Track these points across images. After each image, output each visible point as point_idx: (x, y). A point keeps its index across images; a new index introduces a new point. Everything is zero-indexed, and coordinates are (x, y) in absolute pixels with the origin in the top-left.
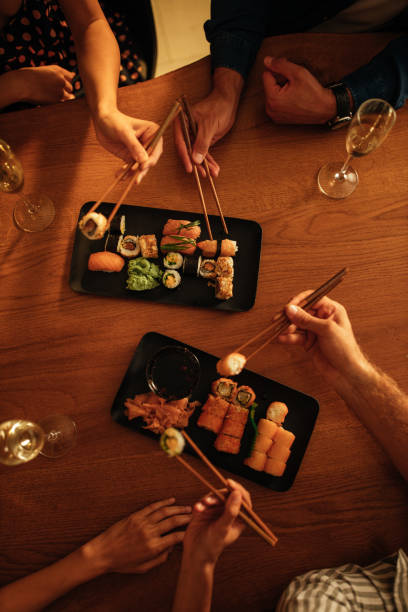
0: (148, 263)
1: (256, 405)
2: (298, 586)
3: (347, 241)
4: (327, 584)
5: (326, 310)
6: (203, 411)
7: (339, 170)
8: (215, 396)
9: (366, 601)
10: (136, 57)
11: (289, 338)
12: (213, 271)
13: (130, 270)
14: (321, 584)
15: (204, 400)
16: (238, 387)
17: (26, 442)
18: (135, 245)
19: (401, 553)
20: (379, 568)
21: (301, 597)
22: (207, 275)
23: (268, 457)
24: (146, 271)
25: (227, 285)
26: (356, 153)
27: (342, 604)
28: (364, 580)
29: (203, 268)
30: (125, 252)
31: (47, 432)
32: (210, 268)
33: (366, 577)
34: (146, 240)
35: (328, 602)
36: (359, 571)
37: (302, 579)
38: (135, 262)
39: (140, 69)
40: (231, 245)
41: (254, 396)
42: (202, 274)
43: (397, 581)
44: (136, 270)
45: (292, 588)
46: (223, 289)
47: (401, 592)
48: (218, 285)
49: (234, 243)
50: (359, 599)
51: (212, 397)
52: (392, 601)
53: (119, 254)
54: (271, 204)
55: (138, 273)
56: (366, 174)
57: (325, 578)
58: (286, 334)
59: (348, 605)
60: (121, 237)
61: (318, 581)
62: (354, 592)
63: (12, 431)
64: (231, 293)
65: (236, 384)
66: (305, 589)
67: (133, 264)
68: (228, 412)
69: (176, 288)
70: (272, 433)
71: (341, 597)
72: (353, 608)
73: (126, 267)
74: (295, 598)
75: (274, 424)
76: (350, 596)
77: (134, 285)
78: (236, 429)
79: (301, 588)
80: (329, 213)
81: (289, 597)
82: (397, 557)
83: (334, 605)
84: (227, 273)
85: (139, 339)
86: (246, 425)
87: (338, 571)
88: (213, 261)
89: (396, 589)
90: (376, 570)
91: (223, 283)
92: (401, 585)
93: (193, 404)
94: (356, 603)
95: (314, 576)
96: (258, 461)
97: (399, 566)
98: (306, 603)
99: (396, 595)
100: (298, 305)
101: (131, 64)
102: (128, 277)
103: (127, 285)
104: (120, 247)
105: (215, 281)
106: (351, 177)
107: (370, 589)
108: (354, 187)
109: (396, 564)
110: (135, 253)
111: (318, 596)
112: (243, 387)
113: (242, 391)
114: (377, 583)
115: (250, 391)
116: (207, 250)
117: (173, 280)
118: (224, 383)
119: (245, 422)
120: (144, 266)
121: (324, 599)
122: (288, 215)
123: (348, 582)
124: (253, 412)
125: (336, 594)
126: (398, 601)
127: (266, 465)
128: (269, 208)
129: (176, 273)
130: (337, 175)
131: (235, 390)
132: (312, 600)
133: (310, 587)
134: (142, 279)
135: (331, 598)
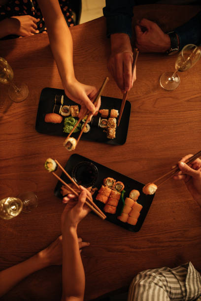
0: (74, 120)
1: (124, 191)
2: (141, 277)
3: (173, 112)
4: (155, 277)
5: (198, 165)
6: (99, 193)
7: (171, 77)
8: (105, 186)
9: (172, 285)
10: (70, 10)
11: (178, 177)
12: (106, 125)
13: (65, 123)
14: (152, 277)
15: (100, 188)
16: (116, 182)
17: (13, 207)
18: (68, 110)
19: (190, 264)
20: (180, 270)
21: (142, 283)
22: (103, 126)
23: (129, 216)
24: (73, 123)
25: (113, 132)
26: (180, 70)
27: (161, 287)
28: (172, 276)
29: (101, 123)
30: (63, 114)
31: (23, 201)
32: (105, 123)
33: (173, 274)
34: (74, 108)
35: (154, 286)
36: (170, 271)
37: (143, 273)
38: (68, 119)
39: (72, 17)
40: (115, 112)
41: (124, 186)
42: (101, 126)
43: (188, 277)
44: (68, 123)
45: (138, 278)
46: (111, 134)
47: (189, 282)
48: (109, 132)
49: (117, 111)
50: (169, 284)
51: (103, 187)
52: (185, 286)
53: (60, 115)
54: (136, 92)
55: (69, 124)
56: (184, 79)
57: (154, 274)
58: (177, 176)
59: (164, 287)
60: (61, 106)
61: (150, 275)
62: (167, 281)
63: (6, 203)
64: (115, 136)
65: (115, 181)
66: (144, 279)
67: (67, 120)
68: (111, 194)
69: (88, 133)
70: (132, 205)
71: (161, 284)
72: (166, 289)
73: (63, 121)
74: (139, 283)
75: (133, 201)
76: (165, 283)
77: (67, 130)
78: (114, 203)
79: (142, 278)
80: (165, 97)
81: (136, 282)
82: (188, 265)
83: (157, 287)
84: (113, 126)
85: (68, 157)
86: (119, 200)
87: (160, 270)
88: (106, 120)
89: (187, 280)
90: (178, 270)
91: (111, 131)
92: (189, 278)
93: (94, 189)
94: (168, 286)
95: (149, 273)
96: (124, 218)
97: (189, 270)
98: (144, 286)
99: (187, 283)
100: (185, 162)
101: (68, 14)
102: (64, 126)
103: (64, 130)
104: (61, 111)
105: (107, 130)
106: (176, 79)
107: (174, 280)
108: (178, 85)
109: (188, 268)
110: (68, 114)
111: (150, 283)
112: (119, 182)
113: (118, 184)
114: (178, 277)
115: (122, 184)
116: (104, 114)
117: (87, 129)
118: (110, 180)
119: (119, 199)
120: (72, 121)
121: (153, 285)
122: (144, 98)
123: (164, 276)
124: (123, 194)
125: (159, 283)
126: (187, 286)
127: (128, 220)
128: (135, 94)
129: (88, 125)
130: (170, 79)
131: (115, 184)
132: (147, 285)
133: (147, 278)
134: (71, 127)
135: (156, 284)
